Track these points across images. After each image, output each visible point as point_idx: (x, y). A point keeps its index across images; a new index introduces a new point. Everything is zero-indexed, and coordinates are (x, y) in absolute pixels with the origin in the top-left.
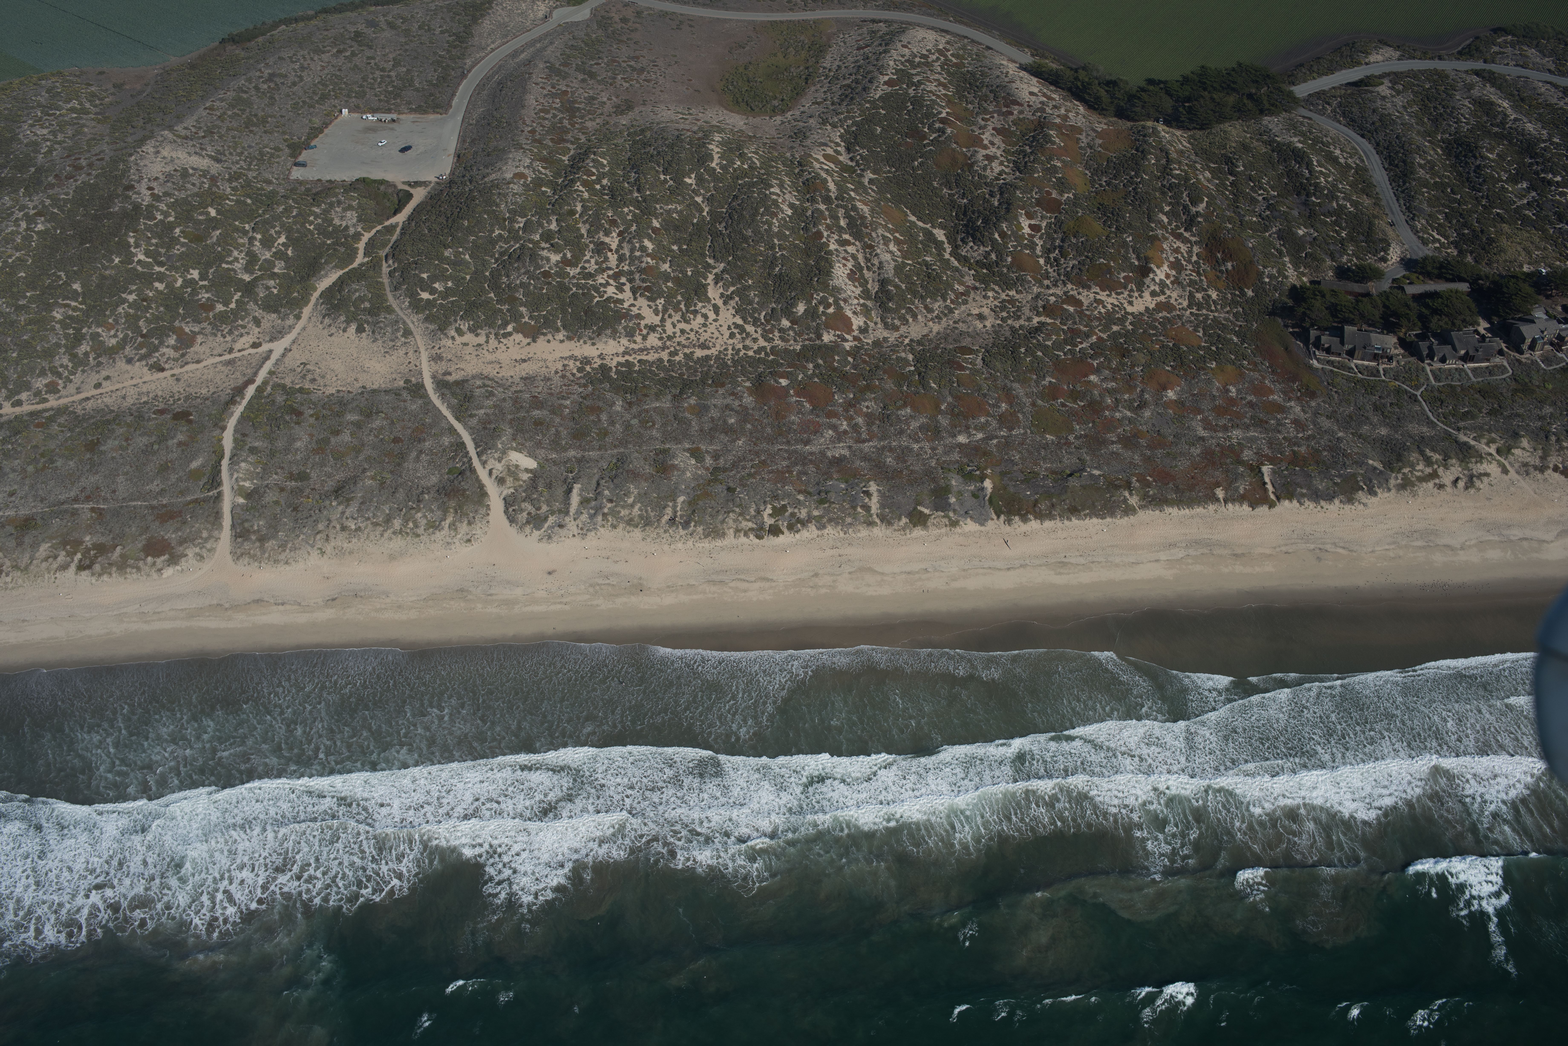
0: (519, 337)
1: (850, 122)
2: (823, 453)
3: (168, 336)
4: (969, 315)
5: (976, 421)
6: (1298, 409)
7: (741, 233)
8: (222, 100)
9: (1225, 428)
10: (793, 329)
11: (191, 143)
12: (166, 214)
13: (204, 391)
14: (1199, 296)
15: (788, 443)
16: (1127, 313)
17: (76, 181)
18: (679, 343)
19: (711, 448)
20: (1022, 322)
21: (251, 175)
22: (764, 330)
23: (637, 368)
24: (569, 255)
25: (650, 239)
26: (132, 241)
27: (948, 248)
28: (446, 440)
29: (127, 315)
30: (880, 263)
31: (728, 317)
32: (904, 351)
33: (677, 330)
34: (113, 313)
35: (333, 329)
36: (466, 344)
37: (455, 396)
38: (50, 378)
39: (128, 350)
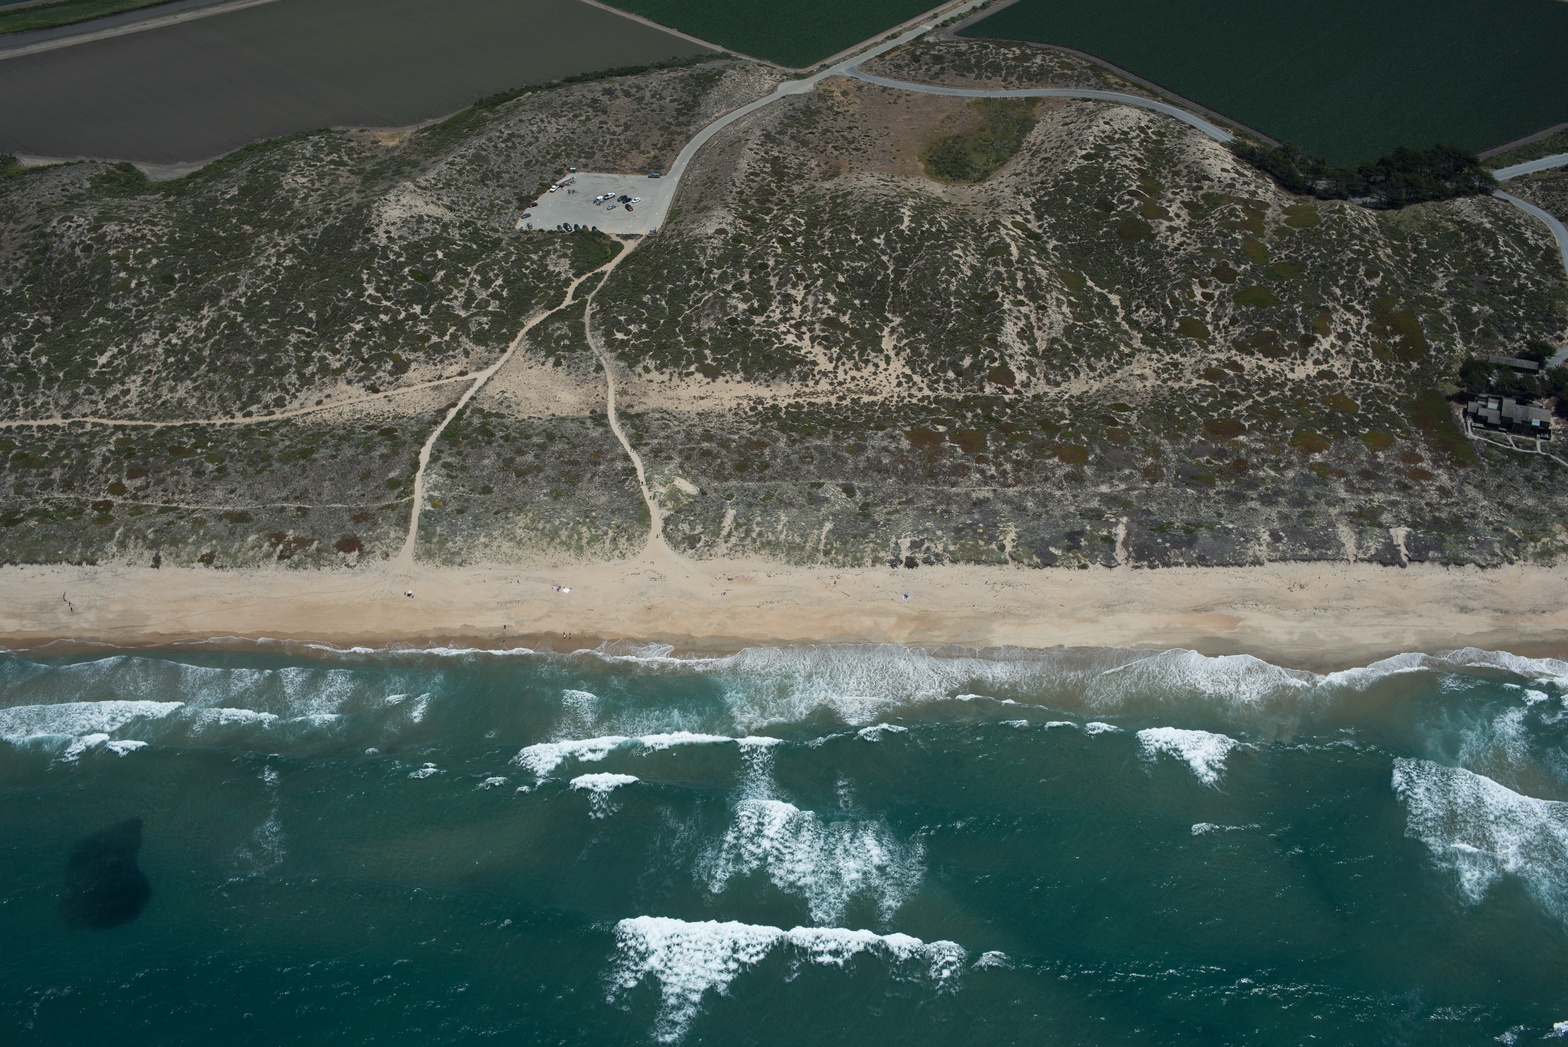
0: (699, 376)
1: (1042, 192)
2: (967, 495)
3: (386, 362)
4: (1131, 375)
5: (1121, 474)
6: (1445, 478)
8: (463, 157)
9: (1368, 491)
10: (958, 381)
11: (429, 193)
12: (399, 255)
13: (411, 412)
14: (1362, 366)
15: (936, 483)
16: (1287, 379)
17: (324, 223)
18: (848, 389)
19: (862, 485)
20: (1181, 384)
21: (480, 223)
22: (930, 380)
23: (805, 410)
24: (756, 305)
25: (834, 293)
26: (365, 277)
27: (1121, 313)
28: (619, 465)
29: (353, 342)
30: (1051, 323)
31: (898, 366)
32: (1062, 405)
33: (848, 377)
34: (340, 339)
35: (533, 363)
36: (651, 381)
37: (634, 426)
38: (278, 393)
39: (349, 373)
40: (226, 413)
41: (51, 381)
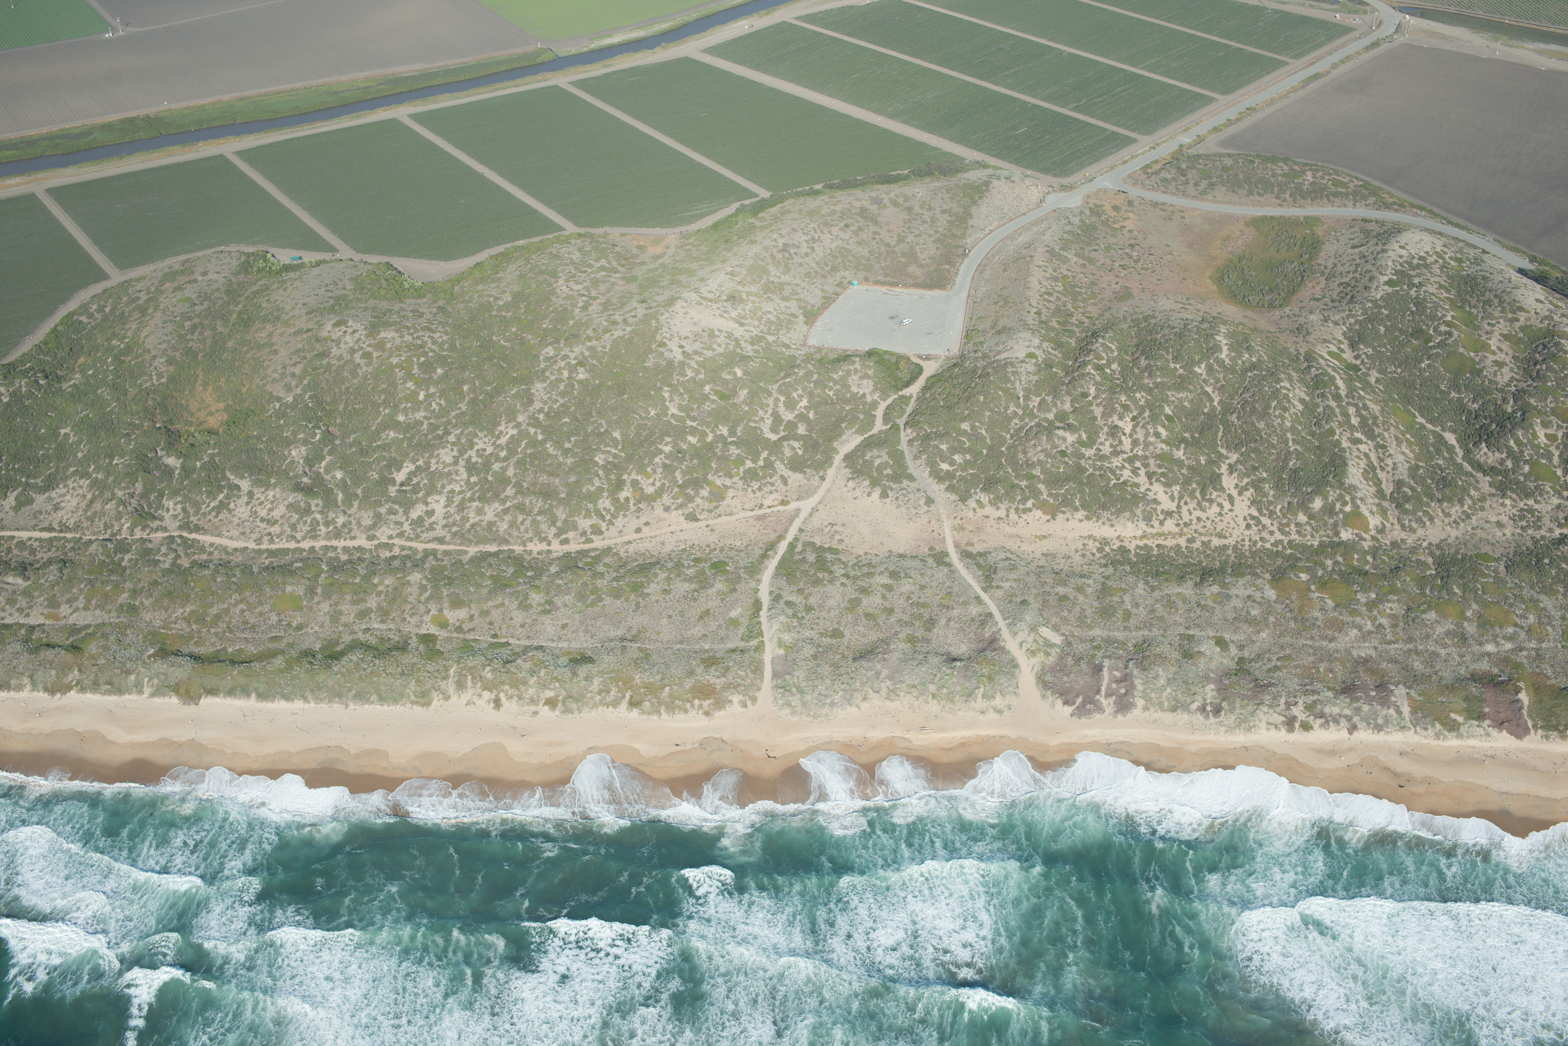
0: (1038, 513)
1: (1352, 320)
2: (1348, 652)
3: (702, 488)
4: (1487, 522)
5: (1504, 631)
7: (1253, 425)
8: (741, 266)
10: (1310, 525)
11: (715, 306)
13: (738, 544)
15: (1312, 638)
17: (612, 335)
18: (1196, 531)
19: (1235, 638)
21: (771, 338)
22: (1280, 524)
23: (1155, 552)
24: (1084, 436)
25: (1164, 426)
26: (666, 395)
27: (1460, 452)
28: (974, 610)
29: (665, 466)
30: (1394, 464)
31: (1243, 506)
32: (1423, 554)
33: (1193, 517)
34: (651, 462)
35: (858, 493)
36: (987, 517)
37: (979, 566)
38: (595, 520)
39: (666, 499)
40: (543, 539)
41: (349, 499)
